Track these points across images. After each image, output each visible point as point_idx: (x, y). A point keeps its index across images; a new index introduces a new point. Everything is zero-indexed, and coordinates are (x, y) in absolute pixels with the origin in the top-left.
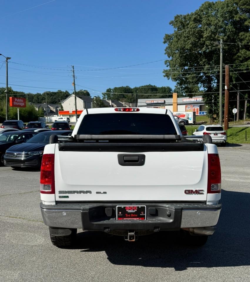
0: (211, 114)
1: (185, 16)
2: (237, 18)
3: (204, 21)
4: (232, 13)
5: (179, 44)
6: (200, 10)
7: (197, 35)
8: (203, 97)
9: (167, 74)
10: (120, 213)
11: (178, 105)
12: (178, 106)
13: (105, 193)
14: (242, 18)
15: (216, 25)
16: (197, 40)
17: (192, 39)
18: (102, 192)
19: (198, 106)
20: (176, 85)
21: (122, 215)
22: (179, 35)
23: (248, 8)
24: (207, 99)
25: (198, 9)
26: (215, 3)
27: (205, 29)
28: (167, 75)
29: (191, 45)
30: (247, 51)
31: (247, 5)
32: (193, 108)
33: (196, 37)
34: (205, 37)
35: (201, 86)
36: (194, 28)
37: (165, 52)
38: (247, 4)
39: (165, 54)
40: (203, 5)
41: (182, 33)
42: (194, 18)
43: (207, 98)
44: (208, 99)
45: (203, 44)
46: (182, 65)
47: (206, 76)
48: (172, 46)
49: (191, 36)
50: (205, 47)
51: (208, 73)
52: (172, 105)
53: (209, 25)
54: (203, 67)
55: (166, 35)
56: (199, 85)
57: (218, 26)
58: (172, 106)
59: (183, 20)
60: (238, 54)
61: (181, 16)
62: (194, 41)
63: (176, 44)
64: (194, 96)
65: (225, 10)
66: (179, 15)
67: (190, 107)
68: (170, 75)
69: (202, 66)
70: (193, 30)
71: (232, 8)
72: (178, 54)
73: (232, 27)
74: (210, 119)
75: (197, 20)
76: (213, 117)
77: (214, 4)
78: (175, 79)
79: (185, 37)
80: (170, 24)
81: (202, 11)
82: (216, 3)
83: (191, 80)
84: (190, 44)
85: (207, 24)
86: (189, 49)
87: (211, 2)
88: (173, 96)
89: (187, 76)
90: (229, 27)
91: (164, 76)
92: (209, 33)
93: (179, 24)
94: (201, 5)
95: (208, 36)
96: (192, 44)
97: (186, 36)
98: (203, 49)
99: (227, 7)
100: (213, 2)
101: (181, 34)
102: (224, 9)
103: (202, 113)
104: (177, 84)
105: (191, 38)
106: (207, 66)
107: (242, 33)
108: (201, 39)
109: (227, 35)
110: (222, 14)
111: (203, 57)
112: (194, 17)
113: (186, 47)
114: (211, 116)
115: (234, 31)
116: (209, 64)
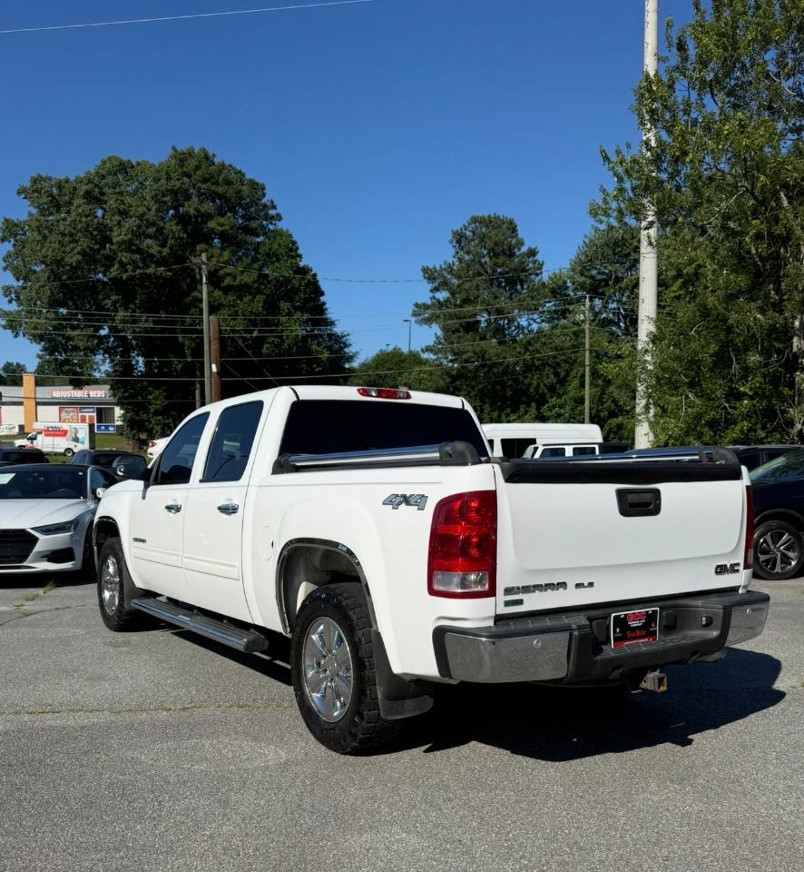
0: (135, 431)
1: (61, 182)
2: (190, 208)
3: (112, 203)
4: (179, 196)
5: (48, 250)
6: (97, 173)
7: (95, 233)
8: (112, 388)
9: (11, 321)
10: (618, 630)
11: (37, 404)
12: (39, 407)
13: (591, 584)
14: (203, 211)
15: (141, 217)
16: (96, 247)
17: (84, 243)
18: (586, 584)
19: (92, 410)
20: (41, 353)
21: (620, 635)
22: (47, 227)
23: (213, 191)
24: (124, 393)
25: (92, 171)
26: (135, 164)
27: (115, 223)
28: (13, 325)
29: (80, 257)
30: (215, 288)
31: (213, 184)
32: (80, 414)
33: (93, 237)
34: (118, 242)
35: (104, 361)
36: (87, 216)
37: (4, 264)
38: (213, 180)
39: (5, 269)
40: (104, 162)
41: (55, 223)
42: (86, 191)
43: (122, 390)
44: (127, 394)
45: (110, 259)
46: (54, 303)
47: (115, 337)
48: (27, 251)
49: (79, 234)
50: (116, 266)
51: (123, 331)
52: (20, 404)
53: (124, 214)
54: (113, 314)
55: (6, 220)
56: (99, 358)
57: (147, 220)
58: (21, 408)
59: (55, 191)
60: (193, 294)
61: (50, 179)
62: (88, 247)
63: (39, 248)
64: (88, 384)
65: (162, 186)
66: (44, 175)
67: (70, 413)
68: (21, 325)
69: (108, 310)
70: (84, 219)
71: (178, 184)
72: (47, 274)
73: (179, 227)
74: (131, 442)
75: (94, 198)
76: (139, 439)
77: (133, 167)
78: (38, 338)
79: (64, 235)
80: (19, 193)
81: (103, 177)
82: (139, 164)
83: (81, 344)
84: (78, 253)
85: (119, 210)
86: (74, 264)
87: (125, 158)
88: (24, 381)
89: (70, 332)
90: (172, 227)
91: (5, 327)
92: (125, 235)
93: (45, 199)
94: (99, 163)
95: (124, 242)
96: (83, 253)
97: (66, 232)
98: (112, 270)
99: (167, 179)
100: (129, 161)
101: (52, 225)
102: (160, 183)
103: (103, 428)
104: (42, 351)
105: (82, 239)
106: (121, 314)
107: (201, 245)
108: (107, 245)
109: (168, 245)
110: (156, 195)
111: (111, 289)
112: (84, 188)
113: (68, 260)
114: (134, 435)
115: (183, 238)
116: (126, 308)
